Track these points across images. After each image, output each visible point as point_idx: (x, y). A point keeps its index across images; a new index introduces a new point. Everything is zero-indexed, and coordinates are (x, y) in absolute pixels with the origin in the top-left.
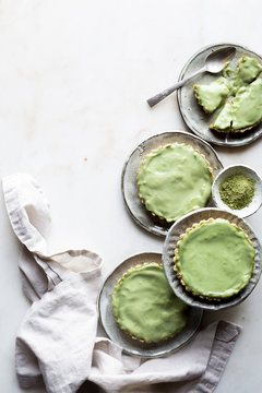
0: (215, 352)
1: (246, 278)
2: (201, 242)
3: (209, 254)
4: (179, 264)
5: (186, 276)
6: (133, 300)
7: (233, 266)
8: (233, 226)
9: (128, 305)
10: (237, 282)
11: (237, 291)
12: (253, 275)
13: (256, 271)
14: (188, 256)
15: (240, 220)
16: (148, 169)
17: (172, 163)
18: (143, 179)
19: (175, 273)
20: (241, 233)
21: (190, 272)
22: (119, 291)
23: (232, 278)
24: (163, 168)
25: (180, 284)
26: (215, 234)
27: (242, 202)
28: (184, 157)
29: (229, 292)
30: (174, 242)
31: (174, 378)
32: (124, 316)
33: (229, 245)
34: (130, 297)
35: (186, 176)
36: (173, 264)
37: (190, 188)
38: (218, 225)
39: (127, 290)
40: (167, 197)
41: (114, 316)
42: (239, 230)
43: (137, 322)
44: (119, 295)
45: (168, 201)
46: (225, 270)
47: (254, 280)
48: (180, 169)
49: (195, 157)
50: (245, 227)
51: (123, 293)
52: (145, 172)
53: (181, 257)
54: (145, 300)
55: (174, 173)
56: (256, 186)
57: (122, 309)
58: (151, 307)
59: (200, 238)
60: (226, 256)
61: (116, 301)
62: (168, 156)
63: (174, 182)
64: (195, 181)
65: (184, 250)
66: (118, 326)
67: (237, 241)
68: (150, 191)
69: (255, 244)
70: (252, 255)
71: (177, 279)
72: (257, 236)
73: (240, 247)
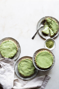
0: (44, 82)
1: (51, 64)
2: (41, 56)
3: (43, 58)
4: (36, 60)
5: (38, 63)
6: (22, 67)
7: (48, 61)
8: (48, 52)
9: (21, 68)
10: (49, 65)
11: (49, 67)
12: (53, 63)
13: (54, 62)
14: (38, 59)
15: (50, 51)
16: (3, 45)
17: (8, 45)
18: (1, 47)
19: (35, 62)
20: (50, 54)
21: (39, 62)
22: (19, 64)
23: (48, 64)
24: (6, 45)
25: (36, 65)
26: (44, 54)
27: (51, 47)
28: (11, 44)
29: (47, 67)
30: (35, 55)
31: (34, 87)
32: (20, 70)
33: (48, 56)
34: (22, 66)
35: (11, 48)
36: (35, 60)
37: (12, 51)
38: (45, 52)
39: (21, 64)
40: (6, 52)
41: (18, 70)
42: (50, 53)
43: (23, 72)
44: (19, 65)
45: (6, 53)
46: (47, 62)
47: (53, 64)
48: (10, 46)
49: (14, 44)
50: (51, 52)
51: (20, 65)
52: (2, 46)
53: (37, 59)
54: (25, 67)
55: (8, 47)
56: (54, 43)
57: (20, 68)
58: (26, 68)
59: (41, 55)
60: (47, 59)
61: (19, 66)
62: (8, 43)
63: (8, 49)
64: (13, 49)
65: (37, 57)
66: (19, 72)
67: (49, 55)
68: (2, 50)
69: (53, 56)
70: (53, 59)
71: (36, 64)
72: (54, 54)
73: (50, 57)
